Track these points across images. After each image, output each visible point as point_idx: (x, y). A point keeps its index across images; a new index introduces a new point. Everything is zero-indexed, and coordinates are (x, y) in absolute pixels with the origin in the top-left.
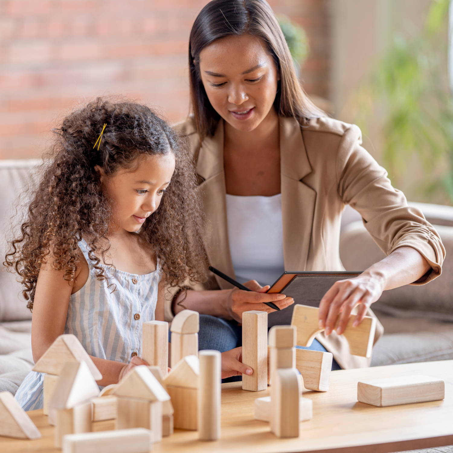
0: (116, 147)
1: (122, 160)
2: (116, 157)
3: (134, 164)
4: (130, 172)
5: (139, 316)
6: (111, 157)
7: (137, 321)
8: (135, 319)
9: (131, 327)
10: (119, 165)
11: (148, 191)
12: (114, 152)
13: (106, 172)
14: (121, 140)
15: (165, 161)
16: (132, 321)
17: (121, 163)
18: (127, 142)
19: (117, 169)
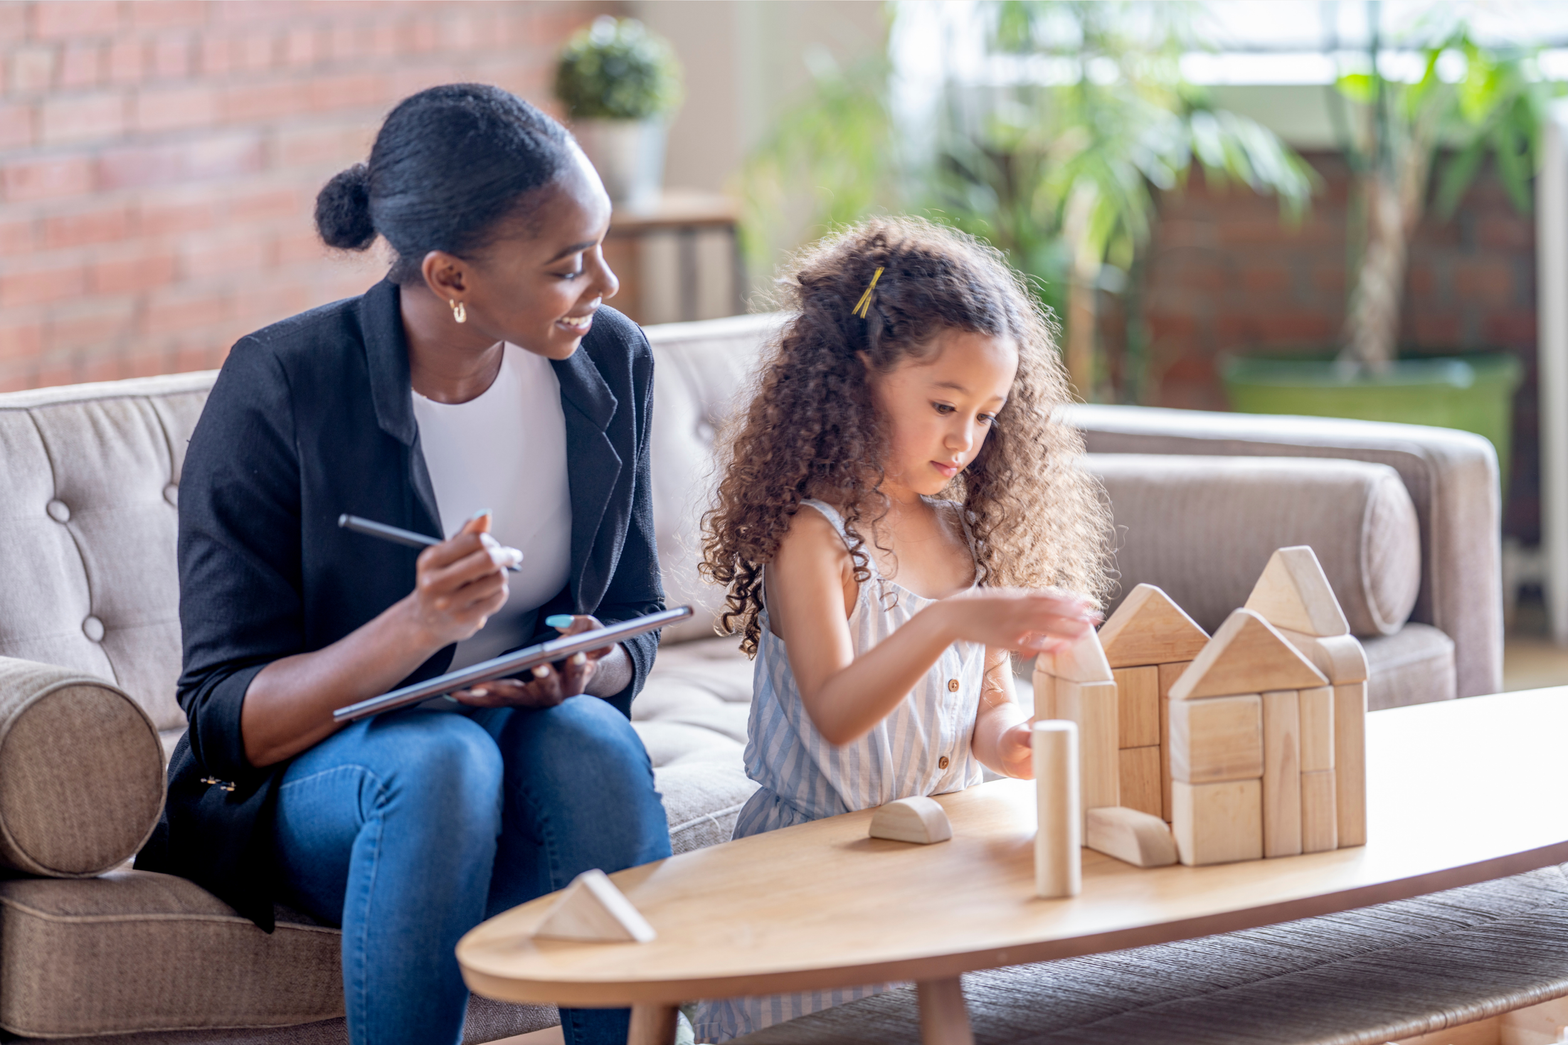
0: (899, 311)
1: (907, 339)
2: (896, 330)
3: (932, 347)
4: (924, 364)
5: (957, 683)
6: (888, 329)
7: (953, 694)
8: (950, 690)
9: (943, 707)
10: (902, 350)
11: (957, 410)
12: (893, 320)
13: (877, 363)
14: (909, 296)
15: (995, 348)
16: (944, 695)
17: (905, 344)
18: (921, 300)
19: (899, 357)
